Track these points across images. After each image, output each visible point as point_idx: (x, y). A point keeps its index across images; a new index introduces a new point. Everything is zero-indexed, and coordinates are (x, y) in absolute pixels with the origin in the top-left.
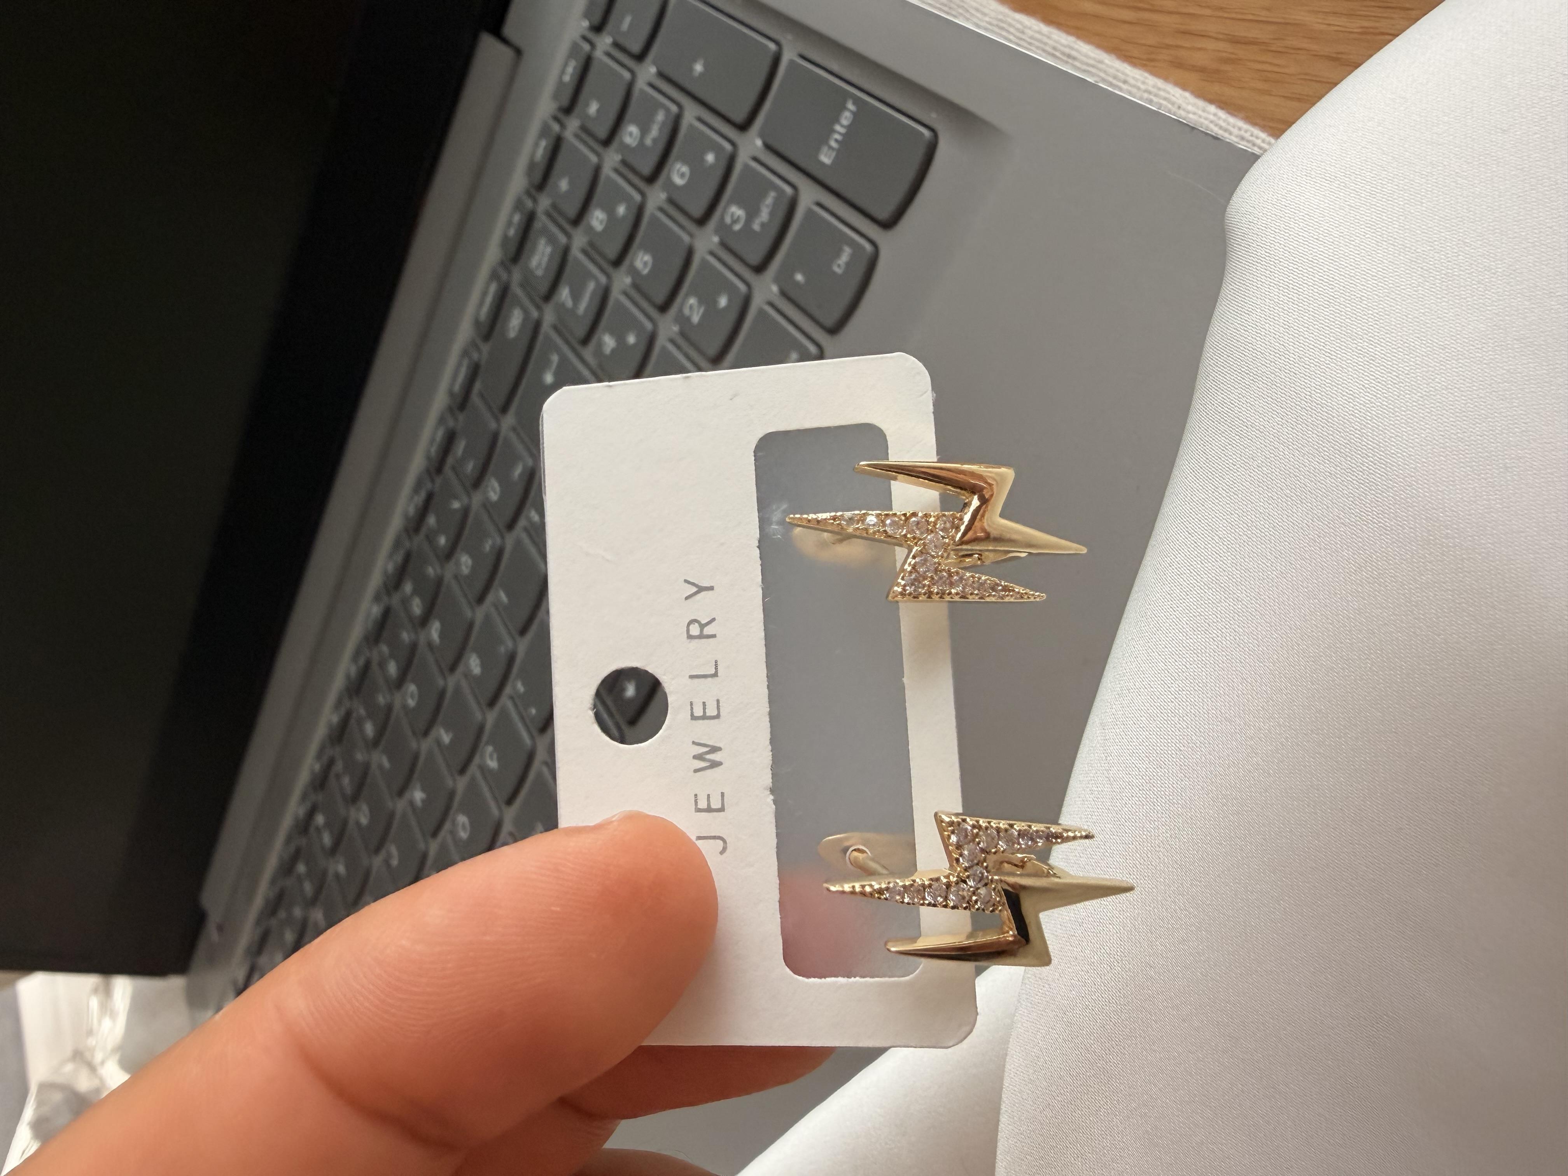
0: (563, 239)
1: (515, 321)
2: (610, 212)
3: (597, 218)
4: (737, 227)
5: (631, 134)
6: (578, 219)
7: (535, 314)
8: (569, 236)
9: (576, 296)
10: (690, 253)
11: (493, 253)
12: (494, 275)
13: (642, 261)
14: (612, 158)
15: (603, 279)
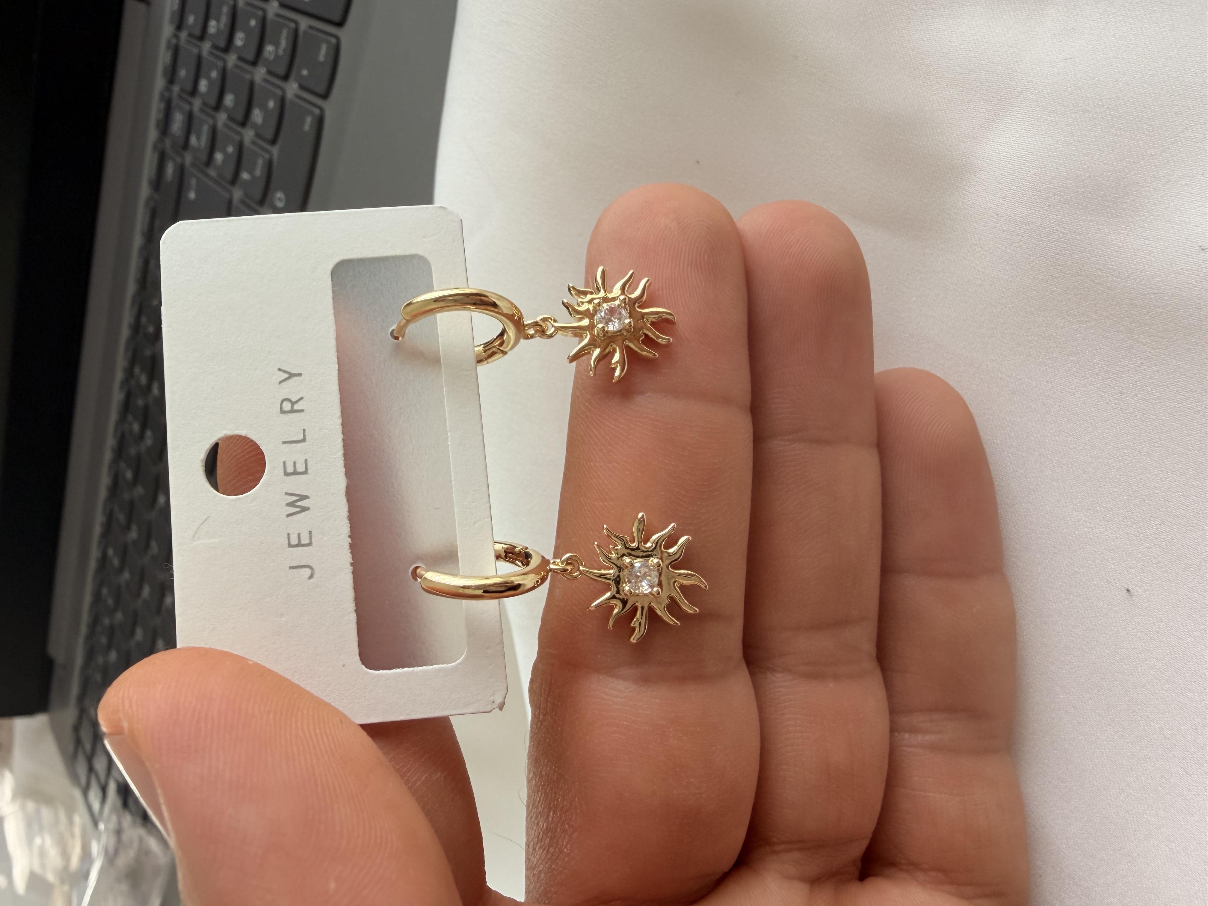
0: (187, 107)
1: (170, 170)
2: (208, 78)
3: (203, 85)
4: (272, 57)
5: (213, 26)
6: (194, 91)
7: (179, 160)
8: (190, 103)
9: (198, 138)
10: (252, 84)
11: (153, 134)
12: (155, 147)
13: (229, 100)
14: (206, 46)
15: (211, 122)
